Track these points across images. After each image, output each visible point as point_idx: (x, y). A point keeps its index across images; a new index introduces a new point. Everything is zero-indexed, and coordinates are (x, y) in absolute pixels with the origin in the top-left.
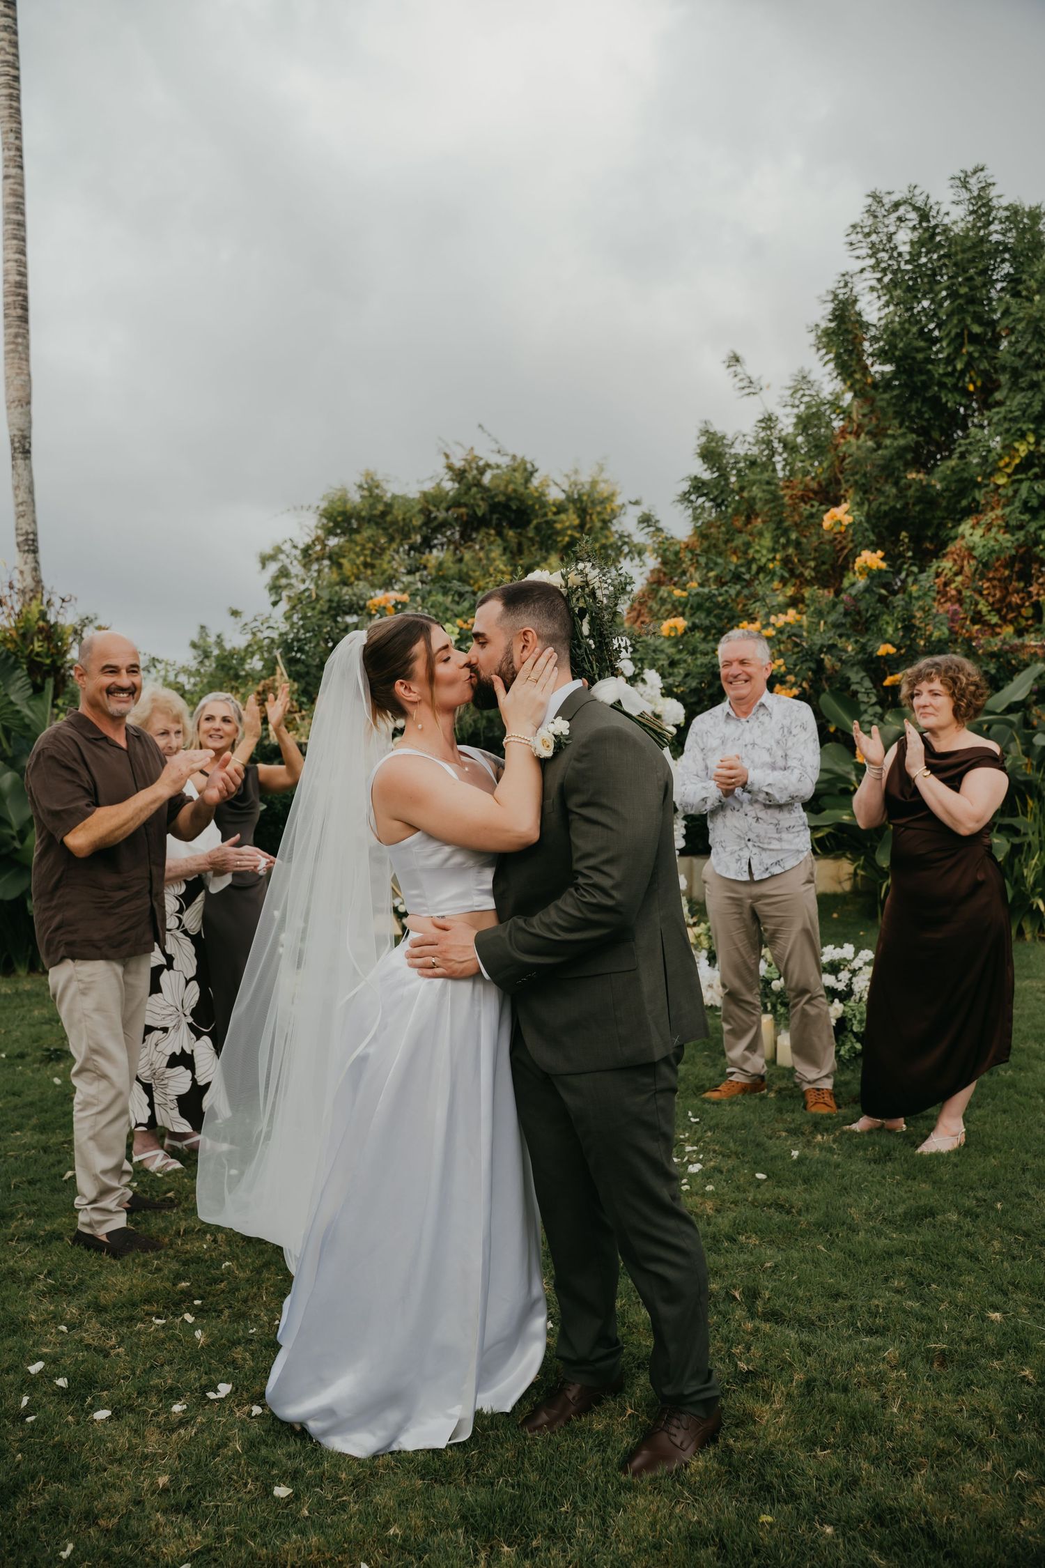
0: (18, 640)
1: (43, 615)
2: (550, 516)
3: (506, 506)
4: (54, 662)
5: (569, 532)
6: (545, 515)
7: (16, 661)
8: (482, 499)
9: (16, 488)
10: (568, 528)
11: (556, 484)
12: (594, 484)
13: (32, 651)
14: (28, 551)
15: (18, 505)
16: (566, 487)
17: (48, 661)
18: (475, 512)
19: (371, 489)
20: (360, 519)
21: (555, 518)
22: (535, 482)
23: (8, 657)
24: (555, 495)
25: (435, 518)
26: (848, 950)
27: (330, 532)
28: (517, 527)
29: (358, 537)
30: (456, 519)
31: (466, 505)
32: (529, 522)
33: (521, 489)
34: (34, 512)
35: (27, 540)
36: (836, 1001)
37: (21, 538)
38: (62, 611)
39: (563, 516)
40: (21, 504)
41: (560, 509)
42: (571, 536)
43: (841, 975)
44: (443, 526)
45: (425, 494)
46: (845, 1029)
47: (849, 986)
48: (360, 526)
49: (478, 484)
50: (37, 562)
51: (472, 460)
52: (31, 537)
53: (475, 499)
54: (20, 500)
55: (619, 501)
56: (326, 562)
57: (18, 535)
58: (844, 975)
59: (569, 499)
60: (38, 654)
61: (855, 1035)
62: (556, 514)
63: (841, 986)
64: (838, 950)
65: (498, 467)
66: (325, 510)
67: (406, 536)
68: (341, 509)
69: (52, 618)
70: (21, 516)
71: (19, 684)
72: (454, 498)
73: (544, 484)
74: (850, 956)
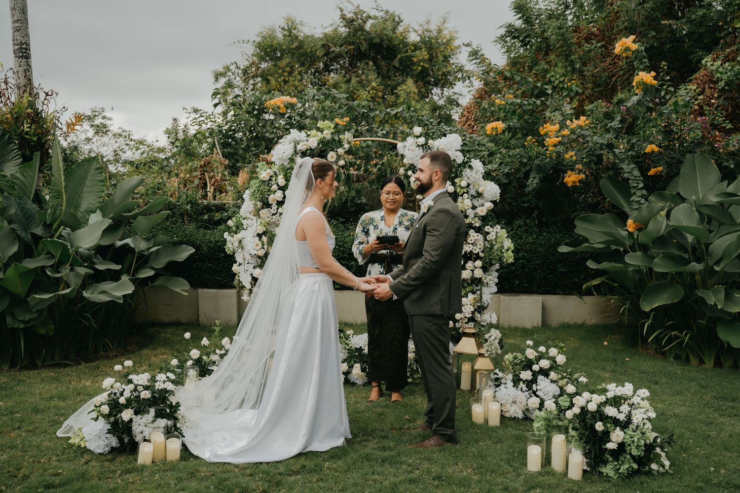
0: (13, 122)
1: (31, 105)
2: (409, 53)
3: (380, 45)
4: (39, 139)
5: (422, 64)
6: (407, 51)
7: (10, 138)
8: (364, 40)
9: (13, 9)
10: (420, 61)
11: (415, 31)
12: (440, 31)
13: (23, 130)
14: (22, 57)
15: (14, 23)
16: (420, 32)
17: (35, 139)
18: (359, 48)
19: (290, 31)
20: (283, 52)
21: (413, 54)
22: (400, 29)
23: (4, 135)
24: (413, 38)
25: (333, 51)
26: (627, 389)
27: (262, 59)
28: (387, 60)
29: (279, 63)
30: (347, 53)
31: (353, 43)
32: (395, 57)
33: (390, 33)
34: (27, 28)
35: (21, 48)
36: (618, 428)
37: (17, 47)
38: (46, 102)
39: (418, 52)
40: (17, 21)
41: (416, 47)
42: (423, 66)
43: (622, 408)
44: (337, 57)
45: (325, 34)
46: (625, 451)
47: (629, 417)
48: (282, 55)
49: (361, 29)
50: (29, 65)
51: (358, 12)
52: (24, 46)
53: (359, 39)
54: (16, 18)
55: (456, 43)
56: (259, 79)
57: (14, 44)
58: (625, 408)
59: (423, 41)
60: (27, 133)
61: (633, 457)
62: (412, 51)
63: (622, 417)
64: (620, 387)
65: (376, 18)
66: (259, 43)
67: (312, 63)
68: (269, 44)
69: (39, 107)
70: (16, 30)
71: (13, 154)
72: (345, 38)
73: (406, 31)
74: (630, 393)
